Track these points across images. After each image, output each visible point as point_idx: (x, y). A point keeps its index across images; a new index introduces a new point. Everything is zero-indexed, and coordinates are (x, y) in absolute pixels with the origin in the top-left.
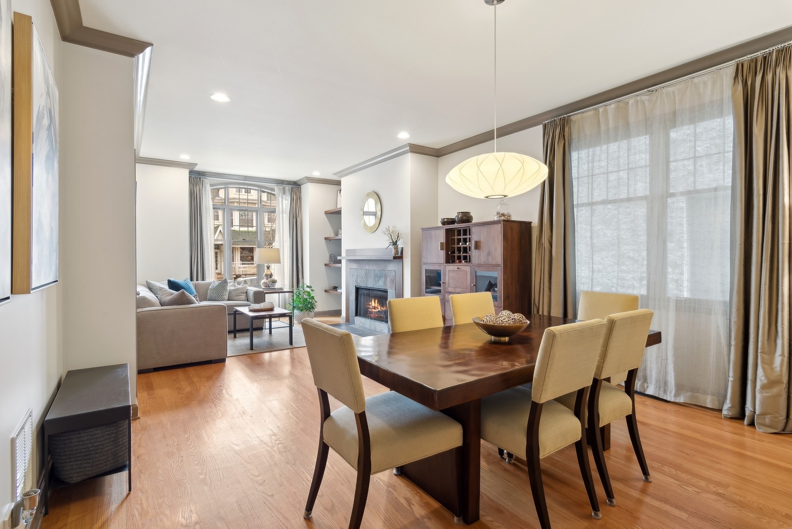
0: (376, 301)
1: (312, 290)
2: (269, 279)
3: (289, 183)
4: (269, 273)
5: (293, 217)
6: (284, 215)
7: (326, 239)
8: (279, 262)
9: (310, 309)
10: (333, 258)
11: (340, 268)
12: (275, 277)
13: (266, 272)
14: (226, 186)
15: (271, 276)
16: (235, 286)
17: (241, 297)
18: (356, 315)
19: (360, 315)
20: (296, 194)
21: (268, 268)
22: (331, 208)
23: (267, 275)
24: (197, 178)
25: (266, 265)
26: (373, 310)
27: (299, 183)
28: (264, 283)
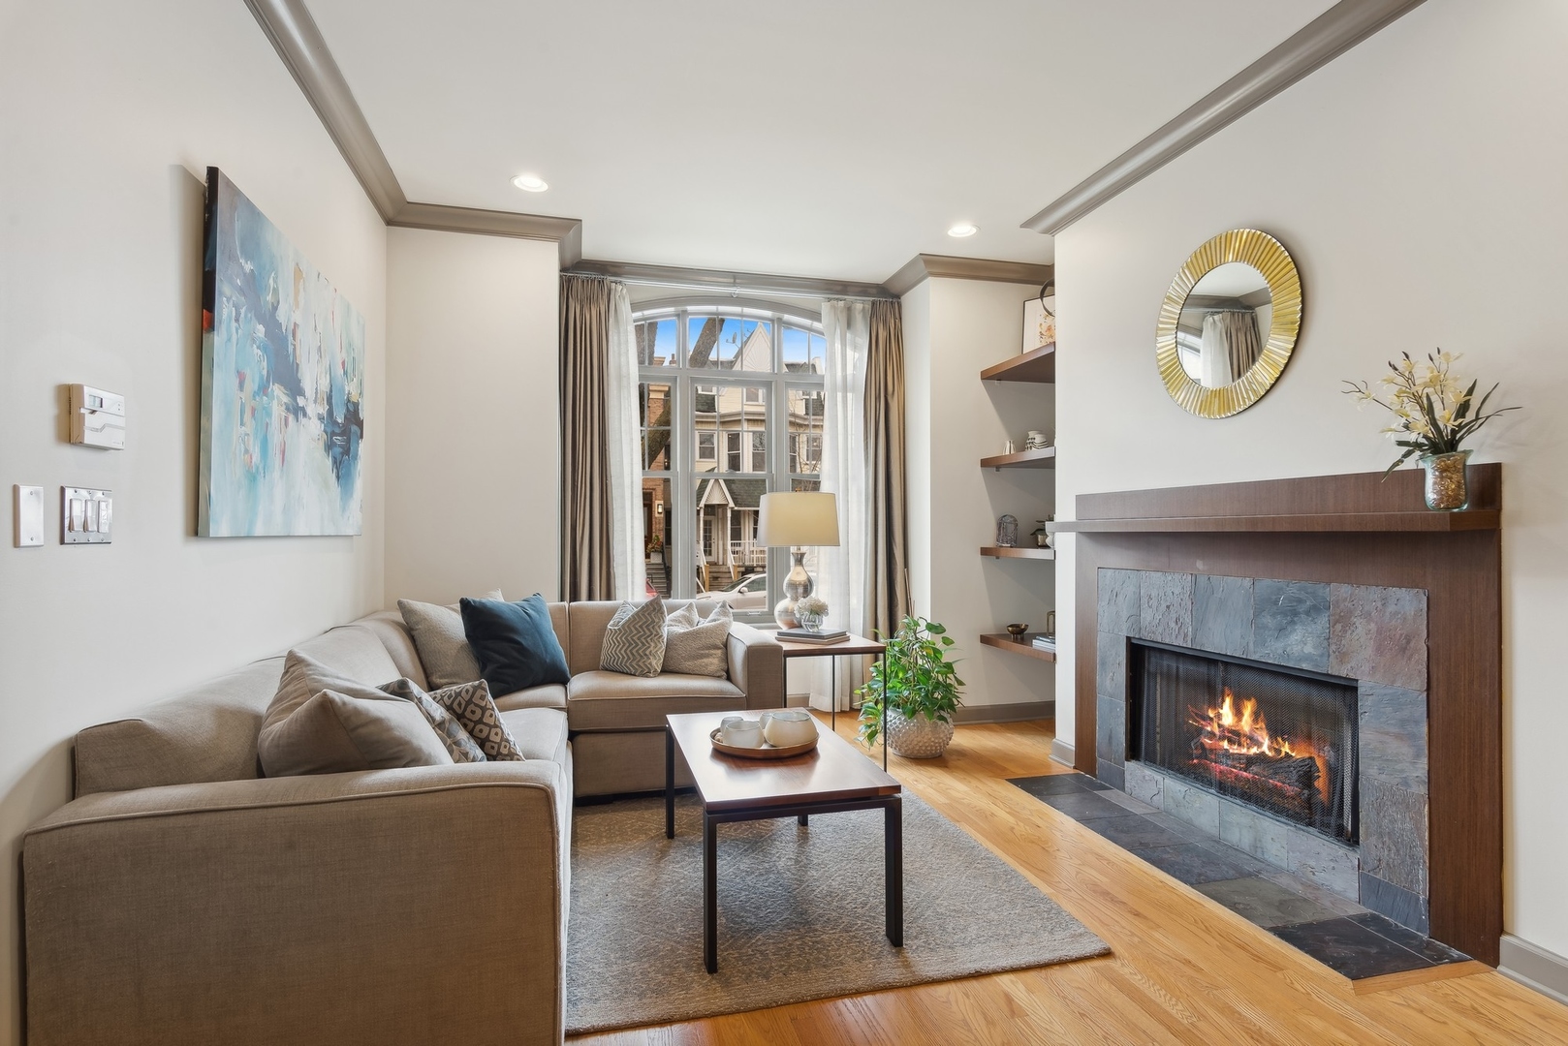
0: (1248, 708)
1: (947, 641)
2: (802, 600)
3: (863, 289)
4: (802, 578)
5: (878, 398)
6: (850, 395)
7: (985, 463)
8: (833, 541)
9: (941, 708)
10: (1011, 527)
11: (1050, 565)
12: (820, 594)
13: (796, 574)
14: (681, 308)
15: (807, 587)
16: (690, 622)
17: (705, 660)
18: (1133, 752)
19: (1151, 760)
20: (885, 322)
21: (799, 560)
22: (1001, 356)
23: (793, 586)
24: (593, 281)
25: (793, 549)
26: (1225, 744)
27: (896, 288)
28: (787, 612)
